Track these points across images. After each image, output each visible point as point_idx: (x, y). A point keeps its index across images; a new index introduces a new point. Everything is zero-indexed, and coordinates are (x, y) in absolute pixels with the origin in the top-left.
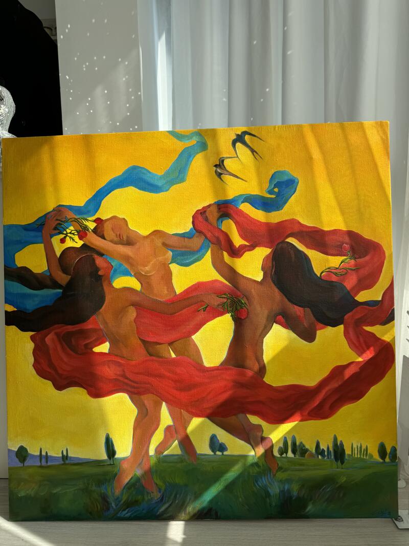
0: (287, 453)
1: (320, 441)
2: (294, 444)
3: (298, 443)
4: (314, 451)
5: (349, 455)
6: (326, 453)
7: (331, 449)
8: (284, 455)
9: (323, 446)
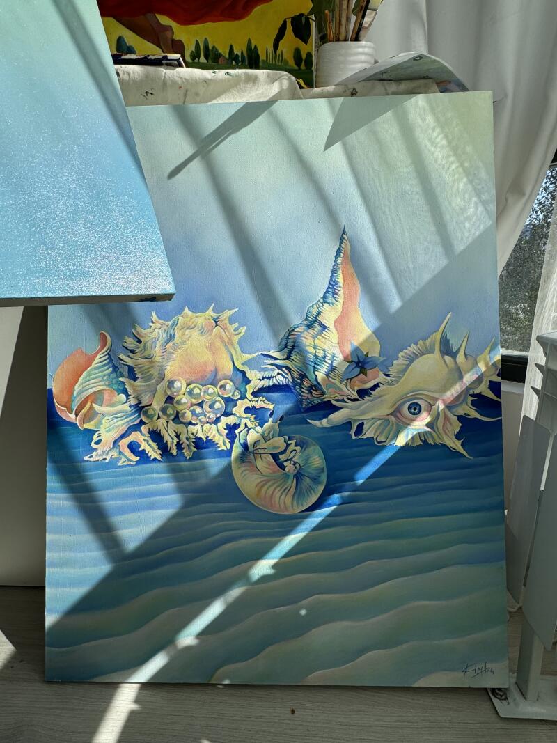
0: (199, 58)
1: (233, 44)
2: (206, 48)
3: (210, 48)
4: (227, 56)
5: (263, 61)
6: (240, 59)
7: (245, 54)
8: (196, 60)
9: (236, 51)
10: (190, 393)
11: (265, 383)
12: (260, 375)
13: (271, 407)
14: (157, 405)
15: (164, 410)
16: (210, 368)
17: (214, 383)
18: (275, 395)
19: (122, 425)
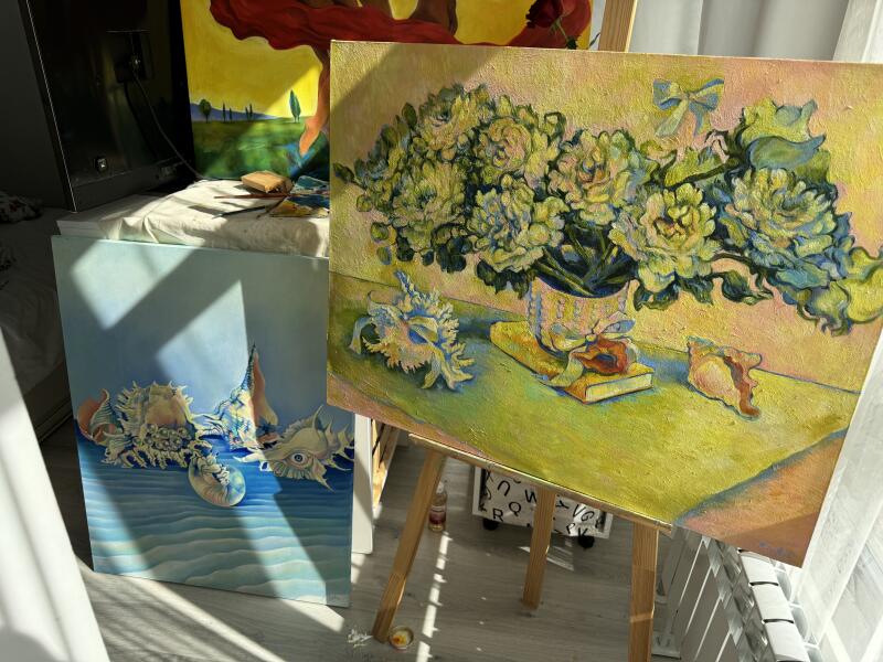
10: (161, 432)
11: (207, 433)
12: (203, 427)
13: (211, 447)
14: (142, 436)
15: (146, 440)
16: (172, 420)
17: (175, 429)
18: (213, 440)
19: (122, 446)
